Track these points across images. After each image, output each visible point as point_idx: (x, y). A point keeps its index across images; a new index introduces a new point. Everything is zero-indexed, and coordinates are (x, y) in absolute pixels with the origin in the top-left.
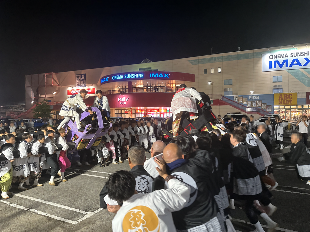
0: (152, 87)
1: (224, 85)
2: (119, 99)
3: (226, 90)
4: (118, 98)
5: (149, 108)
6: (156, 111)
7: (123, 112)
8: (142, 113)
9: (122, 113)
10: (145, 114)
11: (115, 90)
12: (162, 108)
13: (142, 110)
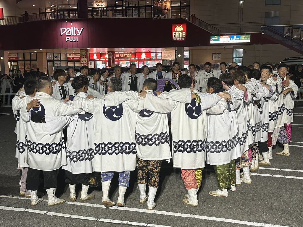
0: (124, 8)
1: (266, 5)
2: (63, 30)
3: (268, 15)
4: (61, 29)
5: (117, 50)
6: (130, 56)
7: (63, 57)
8: (100, 61)
9: (62, 59)
10: (111, 61)
11: (46, 13)
12: (143, 50)
13: (101, 55)
